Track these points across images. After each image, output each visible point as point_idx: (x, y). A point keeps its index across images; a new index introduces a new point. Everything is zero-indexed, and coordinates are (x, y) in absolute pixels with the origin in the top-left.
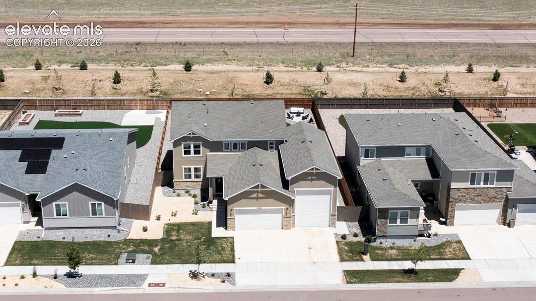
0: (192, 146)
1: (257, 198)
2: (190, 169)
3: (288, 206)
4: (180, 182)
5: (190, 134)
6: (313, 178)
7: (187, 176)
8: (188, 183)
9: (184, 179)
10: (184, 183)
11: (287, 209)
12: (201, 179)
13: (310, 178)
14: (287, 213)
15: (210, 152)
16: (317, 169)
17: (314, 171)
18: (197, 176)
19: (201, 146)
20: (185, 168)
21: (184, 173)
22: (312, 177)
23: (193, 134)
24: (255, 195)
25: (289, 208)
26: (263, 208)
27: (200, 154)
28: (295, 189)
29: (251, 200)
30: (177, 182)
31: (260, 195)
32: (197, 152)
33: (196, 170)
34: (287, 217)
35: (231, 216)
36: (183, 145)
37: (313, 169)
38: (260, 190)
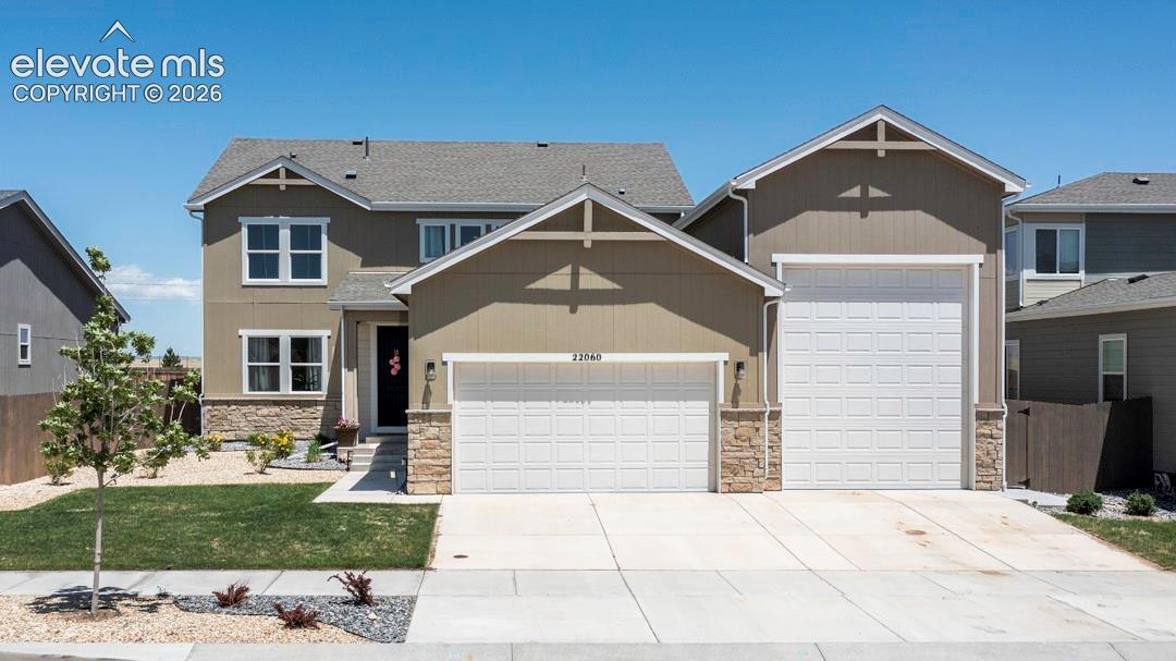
0: (285, 236)
1: (574, 298)
2: (274, 342)
3: (746, 349)
4: (228, 403)
5: (275, 174)
6: (874, 192)
7: (264, 380)
8: (265, 410)
9: (246, 392)
10: (245, 409)
11: (740, 366)
12: (322, 394)
13: (855, 192)
14: (737, 391)
15: (364, 265)
16: (893, 133)
17: (881, 145)
18: (302, 380)
19: (324, 237)
20: (251, 340)
21: (246, 364)
22: (865, 191)
23: (290, 174)
24: (559, 280)
25: (750, 362)
26: (606, 357)
27: (318, 276)
28: (776, 258)
29: (540, 308)
30: (214, 403)
31: (590, 280)
32: (306, 266)
33: (302, 348)
34: (739, 417)
35: (426, 402)
36: (245, 231)
37: (869, 133)
38: (588, 236)
